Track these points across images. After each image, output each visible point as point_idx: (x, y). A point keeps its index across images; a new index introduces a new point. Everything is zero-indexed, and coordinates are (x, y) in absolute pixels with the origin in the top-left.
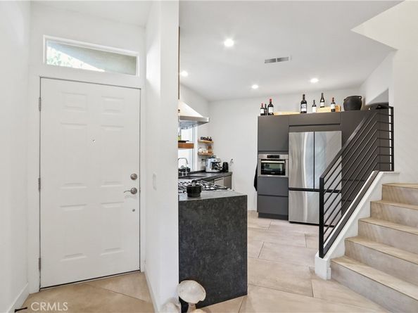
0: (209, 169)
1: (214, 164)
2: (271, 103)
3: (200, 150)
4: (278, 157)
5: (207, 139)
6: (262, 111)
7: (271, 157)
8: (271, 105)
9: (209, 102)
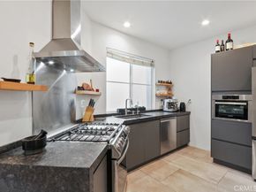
0: (166, 109)
1: (170, 105)
2: (229, 37)
3: (158, 92)
4: (238, 97)
5: (168, 83)
6: (218, 48)
7: (228, 97)
8: (230, 40)
9: (170, 51)
